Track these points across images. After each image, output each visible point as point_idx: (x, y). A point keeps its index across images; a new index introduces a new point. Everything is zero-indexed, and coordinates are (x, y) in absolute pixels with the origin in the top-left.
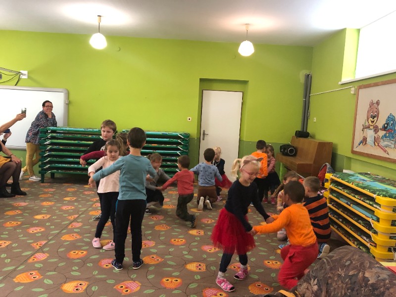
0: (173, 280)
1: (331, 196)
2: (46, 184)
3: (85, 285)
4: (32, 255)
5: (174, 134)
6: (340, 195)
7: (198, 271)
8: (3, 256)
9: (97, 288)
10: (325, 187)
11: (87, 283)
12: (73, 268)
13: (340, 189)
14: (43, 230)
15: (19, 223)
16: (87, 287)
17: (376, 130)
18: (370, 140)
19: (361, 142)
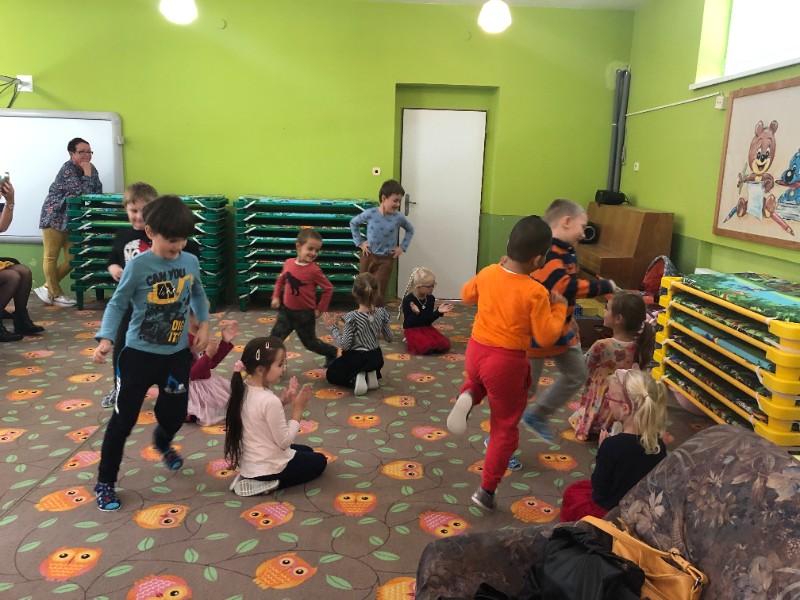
0: (360, 499)
1: (672, 322)
2: (88, 312)
3: (182, 511)
4: (71, 456)
5: (345, 203)
6: (690, 320)
7: (408, 477)
8: (10, 459)
9: (206, 517)
10: (661, 304)
11: (185, 508)
12: (156, 480)
13: (692, 309)
14: (88, 404)
15: (39, 392)
16: (186, 518)
17: (768, 183)
18: (754, 207)
19: (736, 211)
